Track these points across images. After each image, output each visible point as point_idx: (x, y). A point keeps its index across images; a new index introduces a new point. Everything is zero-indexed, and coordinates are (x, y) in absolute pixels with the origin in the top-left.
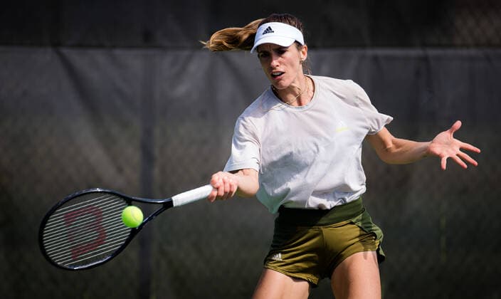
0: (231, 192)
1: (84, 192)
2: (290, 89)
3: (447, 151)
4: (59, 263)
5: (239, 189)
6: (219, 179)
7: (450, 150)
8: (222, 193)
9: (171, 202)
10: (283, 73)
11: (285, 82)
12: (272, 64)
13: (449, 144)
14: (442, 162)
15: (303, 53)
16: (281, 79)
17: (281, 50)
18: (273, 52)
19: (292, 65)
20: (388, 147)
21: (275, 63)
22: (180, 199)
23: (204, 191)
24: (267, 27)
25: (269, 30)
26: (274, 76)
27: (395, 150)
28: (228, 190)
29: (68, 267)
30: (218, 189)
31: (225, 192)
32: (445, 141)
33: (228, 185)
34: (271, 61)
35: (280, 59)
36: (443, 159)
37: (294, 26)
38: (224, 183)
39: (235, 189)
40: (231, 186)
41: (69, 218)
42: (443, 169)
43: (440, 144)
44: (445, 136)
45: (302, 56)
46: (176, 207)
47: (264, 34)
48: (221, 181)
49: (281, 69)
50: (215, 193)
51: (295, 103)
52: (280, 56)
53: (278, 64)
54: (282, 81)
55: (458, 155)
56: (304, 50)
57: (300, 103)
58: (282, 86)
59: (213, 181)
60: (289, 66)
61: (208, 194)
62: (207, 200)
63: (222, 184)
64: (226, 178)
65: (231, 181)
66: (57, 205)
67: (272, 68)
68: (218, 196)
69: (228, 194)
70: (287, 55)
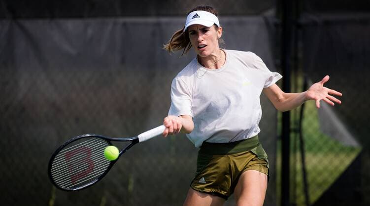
0: (178, 129)
1: (78, 137)
2: (210, 57)
3: (319, 95)
4: (63, 187)
5: (183, 127)
6: (169, 121)
7: (321, 95)
8: (172, 131)
9: (138, 139)
10: (206, 46)
11: (207, 52)
12: (199, 39)
13: (320, 91)
14: (317, 103)
15: (219, 32)
16: (204, 50)
17: (204, 30)
18: (199, 31)
19: (212, 40)
20: (280, 98)
21: (201, 38)
22: (143, 137)
23: (159, 130)
24: (195, 14)
25: (196, 16)
26: (199, 48)
27: (285, 101)
28: (176, 128)
29: (69, 189)
30: (169, 128)
31: (174, 130)
32: (318, 88)
33: (175, 125)
34: (198, 37)
35: (204, 36)
36: (317, 101)
37: (214, 14)
38: (173, 123)
39: (180, 127)
40: (178, 125)
41: (68, 156)
42: (318, 108)
43: (314, 91)
44: (318, 86)
45: (219, 34)
46: (141, 142)
47: (193, 18)
48: (171, 122)
49: (204, 43)
50: (167, 131)
51: (213, 68)
52: (204, 34)
53: (203, 39)
54: (205, 52)
55: (327, 98)
56: (220, 30)
57: (217, 67)
58: (205, 55)
59: (165, 122)
60: (210, 41)
61: (162, 132)
62: (162, 136)
63: (172, 124)
64: (174, 120)
65: (178, 121)
66: (60, 147)
67: (199, 42)
68: (169, 133)
69: (176, 131)
70: (209, 33)
